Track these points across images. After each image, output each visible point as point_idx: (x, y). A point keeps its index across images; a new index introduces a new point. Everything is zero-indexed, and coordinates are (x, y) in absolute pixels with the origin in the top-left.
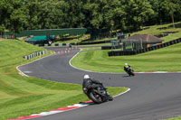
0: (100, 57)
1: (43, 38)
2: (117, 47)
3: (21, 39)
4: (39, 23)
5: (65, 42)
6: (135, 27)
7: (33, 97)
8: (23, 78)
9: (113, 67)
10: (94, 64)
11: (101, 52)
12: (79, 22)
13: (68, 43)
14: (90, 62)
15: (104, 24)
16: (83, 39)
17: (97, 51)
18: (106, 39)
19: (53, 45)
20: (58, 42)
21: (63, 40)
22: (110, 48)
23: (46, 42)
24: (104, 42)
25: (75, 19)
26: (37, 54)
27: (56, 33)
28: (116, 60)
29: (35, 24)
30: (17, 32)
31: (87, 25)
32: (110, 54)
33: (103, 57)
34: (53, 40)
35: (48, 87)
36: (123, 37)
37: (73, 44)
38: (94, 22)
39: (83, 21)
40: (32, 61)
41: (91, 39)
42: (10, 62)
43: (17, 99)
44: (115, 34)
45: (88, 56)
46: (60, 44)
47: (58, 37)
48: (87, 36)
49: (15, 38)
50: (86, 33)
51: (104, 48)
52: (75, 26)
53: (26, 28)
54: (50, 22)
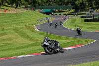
1: (49, 10)
2: (89, 17)
3: (37, 10)
4: (47, 2)
5: (61, 13)
8: (37, 32)
9: (87, 28)
12: (68, 2)
13: (62, 14)
14: (74, 24)
15: (82, 4)
16: (71, 12)
17: (78, 19)
18: (83, 12)
21: (59, 12)
22: (85, 17)
23: (50, 13)
24: (82, 14)
25: (66, 1)
26: (45, 19)
27: (56, 8)
28: (88, 24)
29: (45, 3)
30: (35, 6)
31: (73, 4)
32: (85, 21)
33: (82, 22)
34: (54, 12)
36: (93, 12)
37: (65, 14)
38: (77, 3)
39: (71, 2)
40: (43, 23)
41: (75, 12)
43: (34, 44)
44: (88, 10)
45: (73, 21)
46: (58, 14)
47: (57, 10)
48: (73, 11)
49: (34, 10)
50: (73, 9)
51: (82, 17)
52: (67, 5)
54: (53, 2)
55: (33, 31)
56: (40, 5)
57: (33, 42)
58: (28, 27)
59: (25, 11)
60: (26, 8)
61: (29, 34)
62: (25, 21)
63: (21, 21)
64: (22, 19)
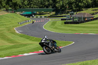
0: (60, 25)
1: (30, 13)
3: (17, 13)
4: (28, 5)
5: (42, 16)
6: (79, 9)
7: (21, 45)
8: (17, 34)
10: (56, 28)
11: (61, 22)
12: (49, 5)
14: (54, 27)
15: (63, 6)
16: (51, 14)
17: (58, 21)
18: (64, 15)
19: (35, 17)
20: (38, 16)
21: (40, 14)
22: (65, 20)
23: (31, 15)
24: (62, 16)
25: (47, 3)
26: (26, 22)
27: (37, 11)
28: (68, 26)
29: (25, 5)
30: (15, 9)
32: (65, 23)
33: (62, 24)
35: (30, 40)
36: (73, 14)
37: (46, 17)
38: (57, 5)
39: (51, 5)
40: (23, 25)
41: (56, 14)
42: (11, 25)
43: (13, 46)
44: (68, 12)
45: (54, 23)
47: (38, 13)
48: (54, 13)
50: (53, 11)
51: (62, 20)
53: (20, 8)
54: (34, 5)
55: (14, 33)
57: (12, 45)
58: (9, 30)
59: (6, 13)
60: (7, 10)
61: (9, 37)
62: (6, 23)
63: (2, 24)
64: (3, 21)
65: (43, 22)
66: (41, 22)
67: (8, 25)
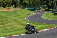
0: (51, 15)
1: (33, 8)
4: (32, 4)
9: (55, 18)
10: (49, 17)
12: (45, 4)
13: (41, 10)
15: (53, 4)
16: (46, 9)
17: (50, 13)
18: (53, 9)
19: (36, 11)
20: (38, 10)
22: (54, 12)
23: (34, 10)
24: (53, 10)
25: (43, 3)
27: (37, 7)
30: (25, 6)
31: (47, 4)
34: (37, 9)
35: (35, 24)
37: (43, 11)
42: (23, 16)
44: (56, 7)
45: (48, 14)
47: (38, 8)
49: (25, 8)
50: (47, 7)
51: (52, 12)
52: (44, 5)
54: (36, 4)
56: (28, 6)
58: (22, 19)
59: (20, 9)
60: (20, 7)
62: (20, 15)
64: (18, 14)
65: (41, 14)
66: (40, 14)
67: (21, 16)
